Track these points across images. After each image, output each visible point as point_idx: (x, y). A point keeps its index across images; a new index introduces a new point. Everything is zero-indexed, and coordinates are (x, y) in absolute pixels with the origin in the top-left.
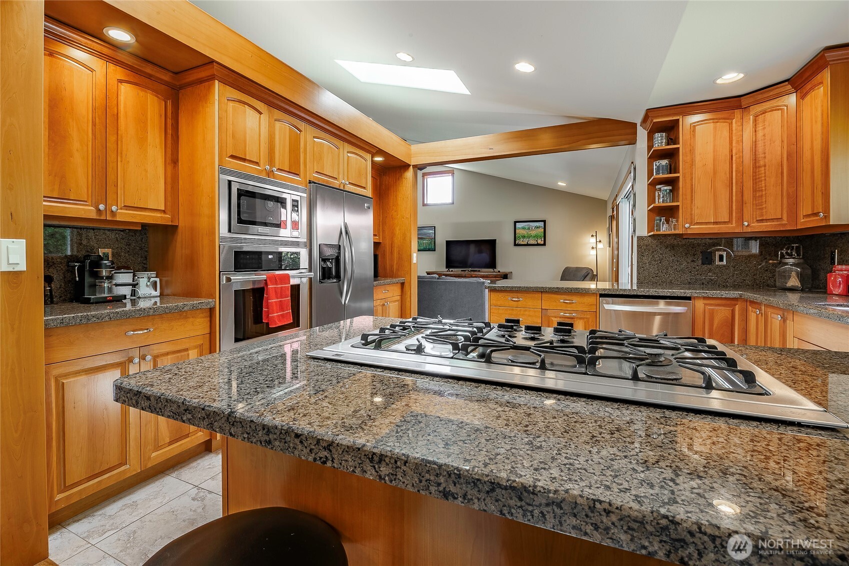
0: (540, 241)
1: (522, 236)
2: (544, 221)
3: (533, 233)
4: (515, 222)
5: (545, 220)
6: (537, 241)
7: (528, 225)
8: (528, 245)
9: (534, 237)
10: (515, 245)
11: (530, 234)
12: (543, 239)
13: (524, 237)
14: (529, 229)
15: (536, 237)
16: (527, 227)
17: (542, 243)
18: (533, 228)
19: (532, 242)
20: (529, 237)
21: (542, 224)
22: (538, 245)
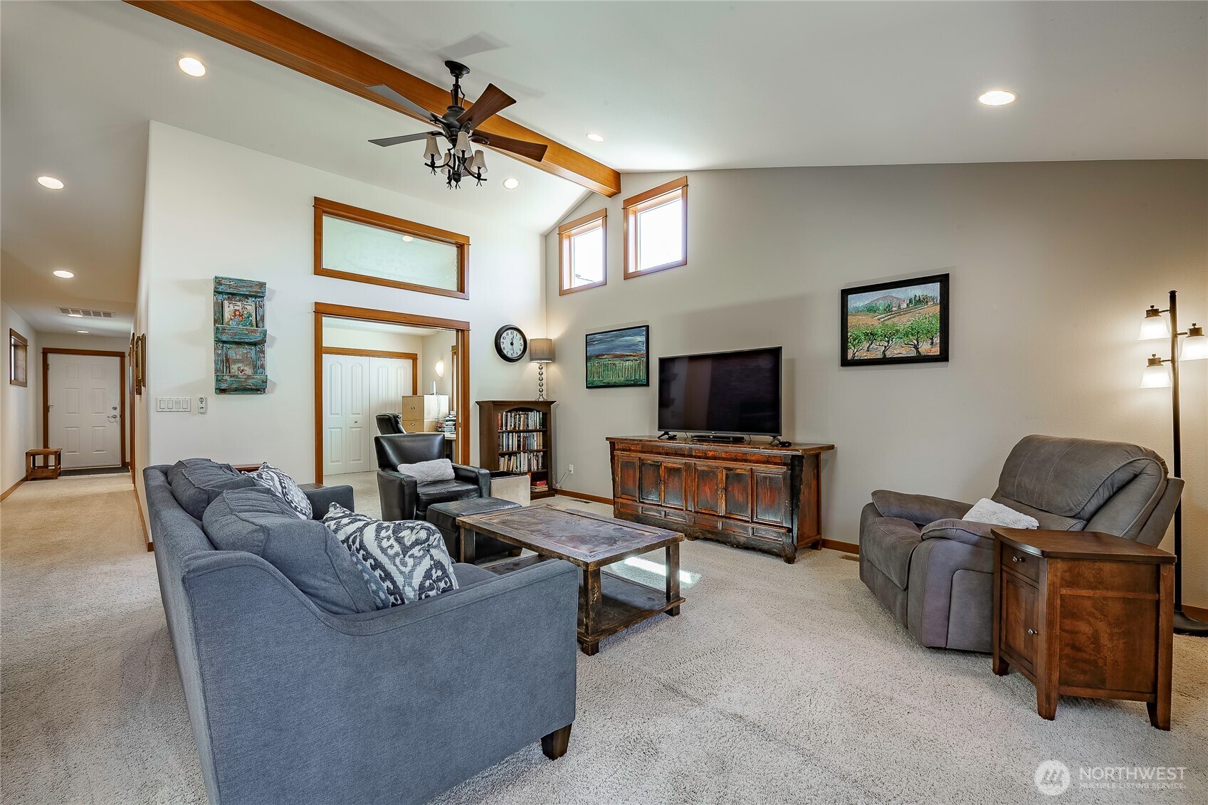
0: (926, 348)
1: (866, 334)
2: (944, 280)
3: (904, 322)
4: (845, 293)
5: (947, 276)
6: (916, 347)
7: (884, 298)
8: (885, 361)
9: (906, 335)
10: (846, 362)
11: (894, 325)
12: (937, 340)
13: (871, 336)
14: (888, 309)
15: (914, 333)
16: (882, 305)
17: (936, 351)
18: (904, 306)
19: (898, 350)
20: (888, 337)
21: (934, 290)
22: (920, 359)
